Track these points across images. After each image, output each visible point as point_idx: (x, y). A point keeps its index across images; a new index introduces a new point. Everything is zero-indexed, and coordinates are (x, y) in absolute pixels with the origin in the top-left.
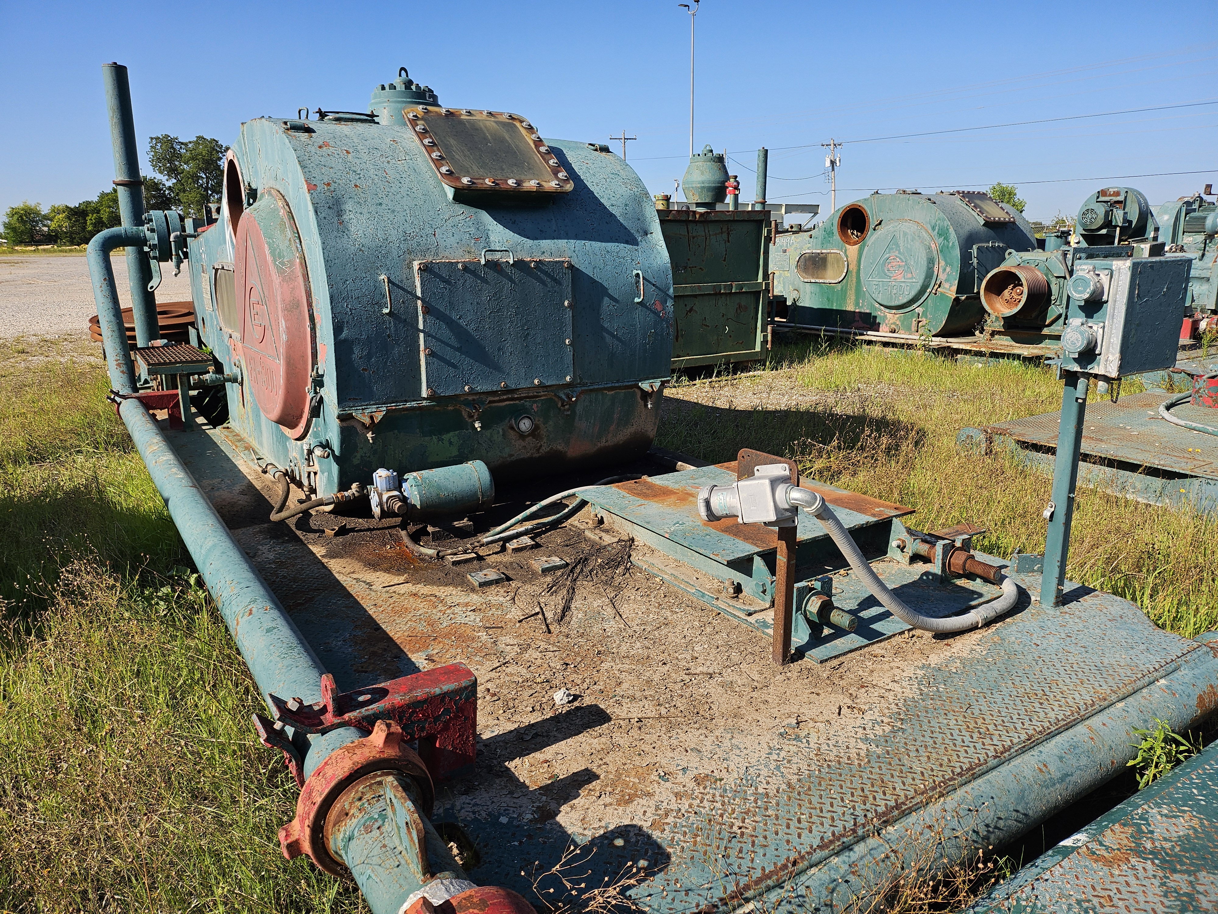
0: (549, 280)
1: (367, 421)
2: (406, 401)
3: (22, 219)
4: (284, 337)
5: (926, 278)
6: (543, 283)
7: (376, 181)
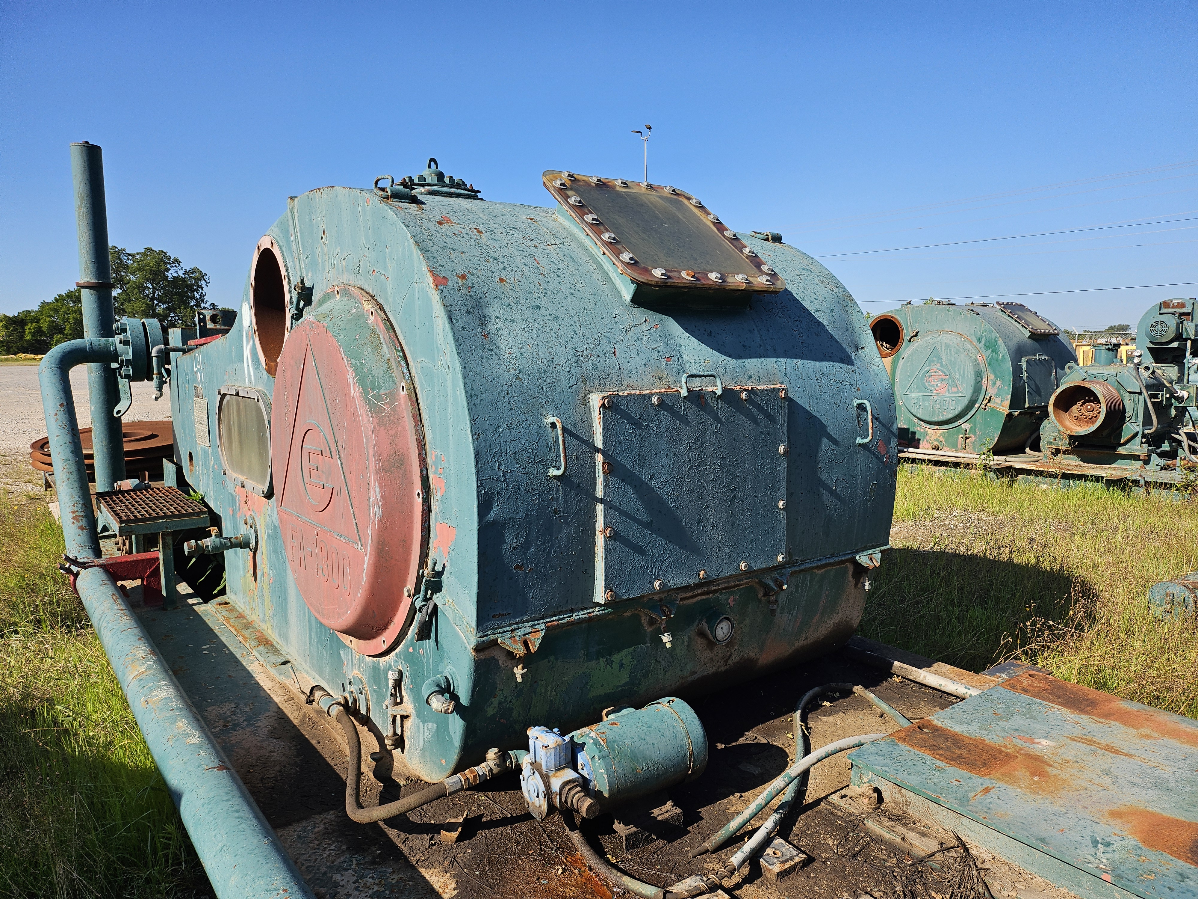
0: (762, 417)
1: (519, 650)
2: (572, 611)
4: (377, 512)
5: (974, 392)
6: (755, 421)
7: (527, 273)
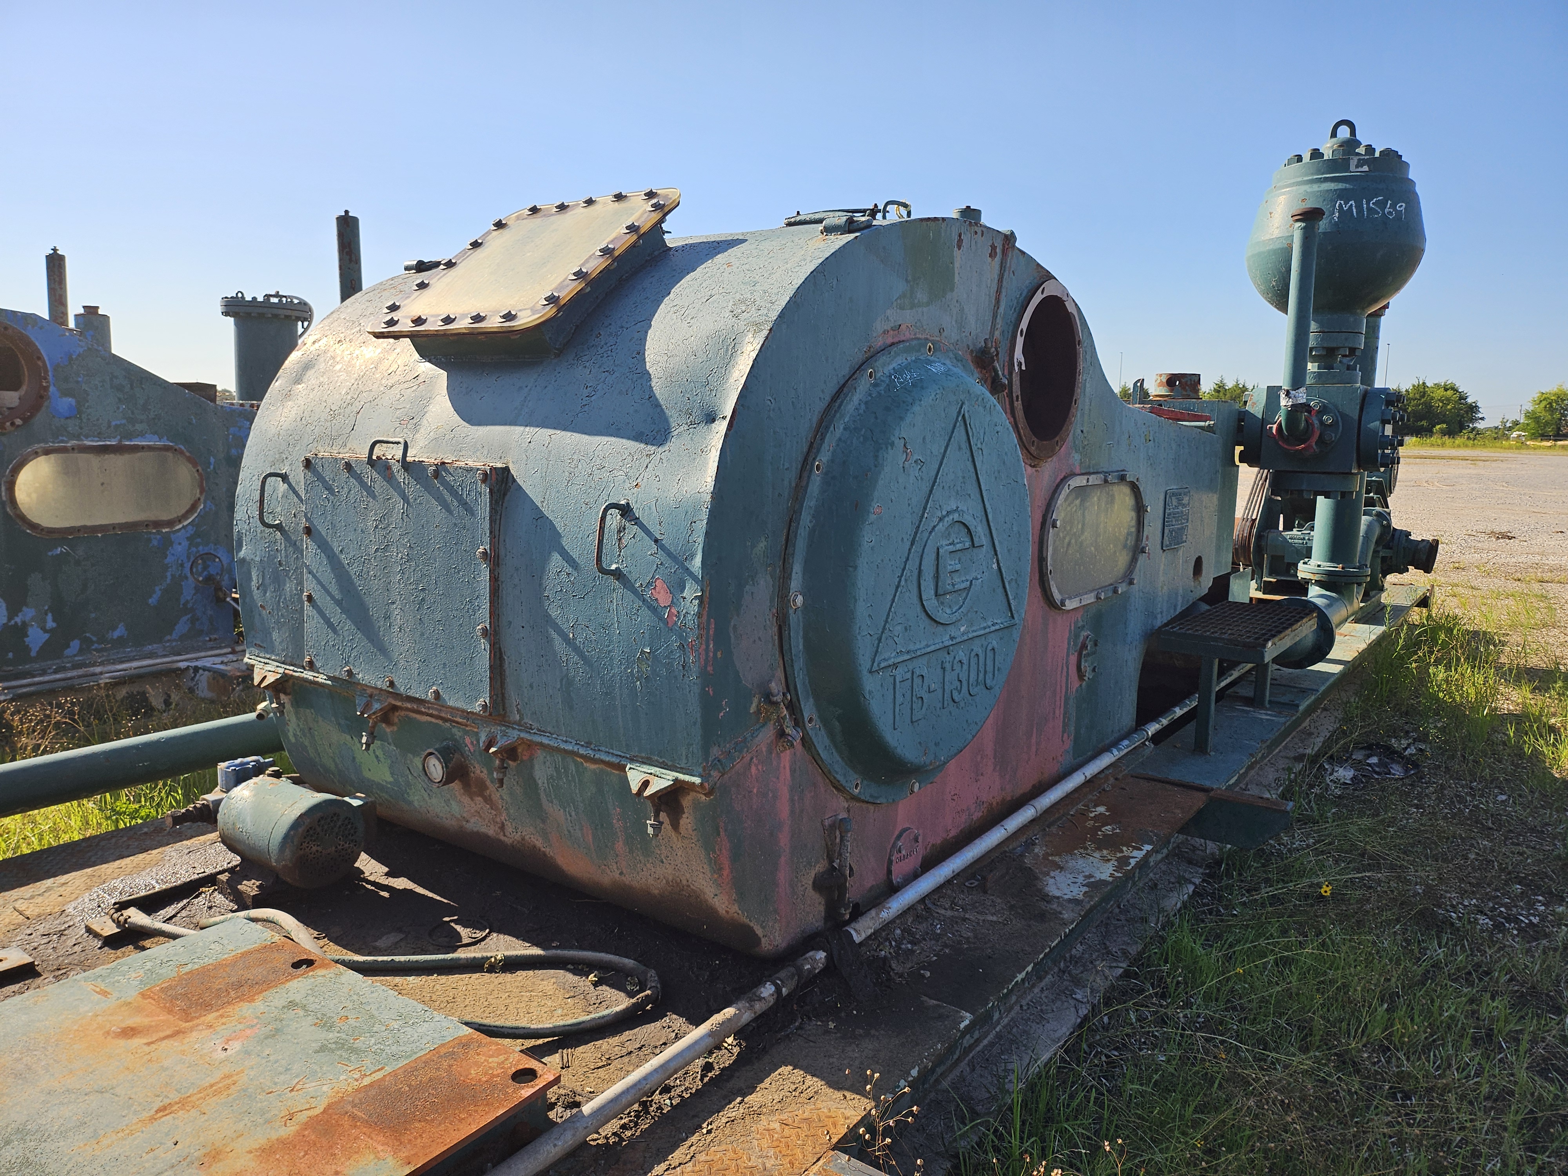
0: (456, 503)
1: (259, 680)
3: (1551, 406)
6: (447, 507)
